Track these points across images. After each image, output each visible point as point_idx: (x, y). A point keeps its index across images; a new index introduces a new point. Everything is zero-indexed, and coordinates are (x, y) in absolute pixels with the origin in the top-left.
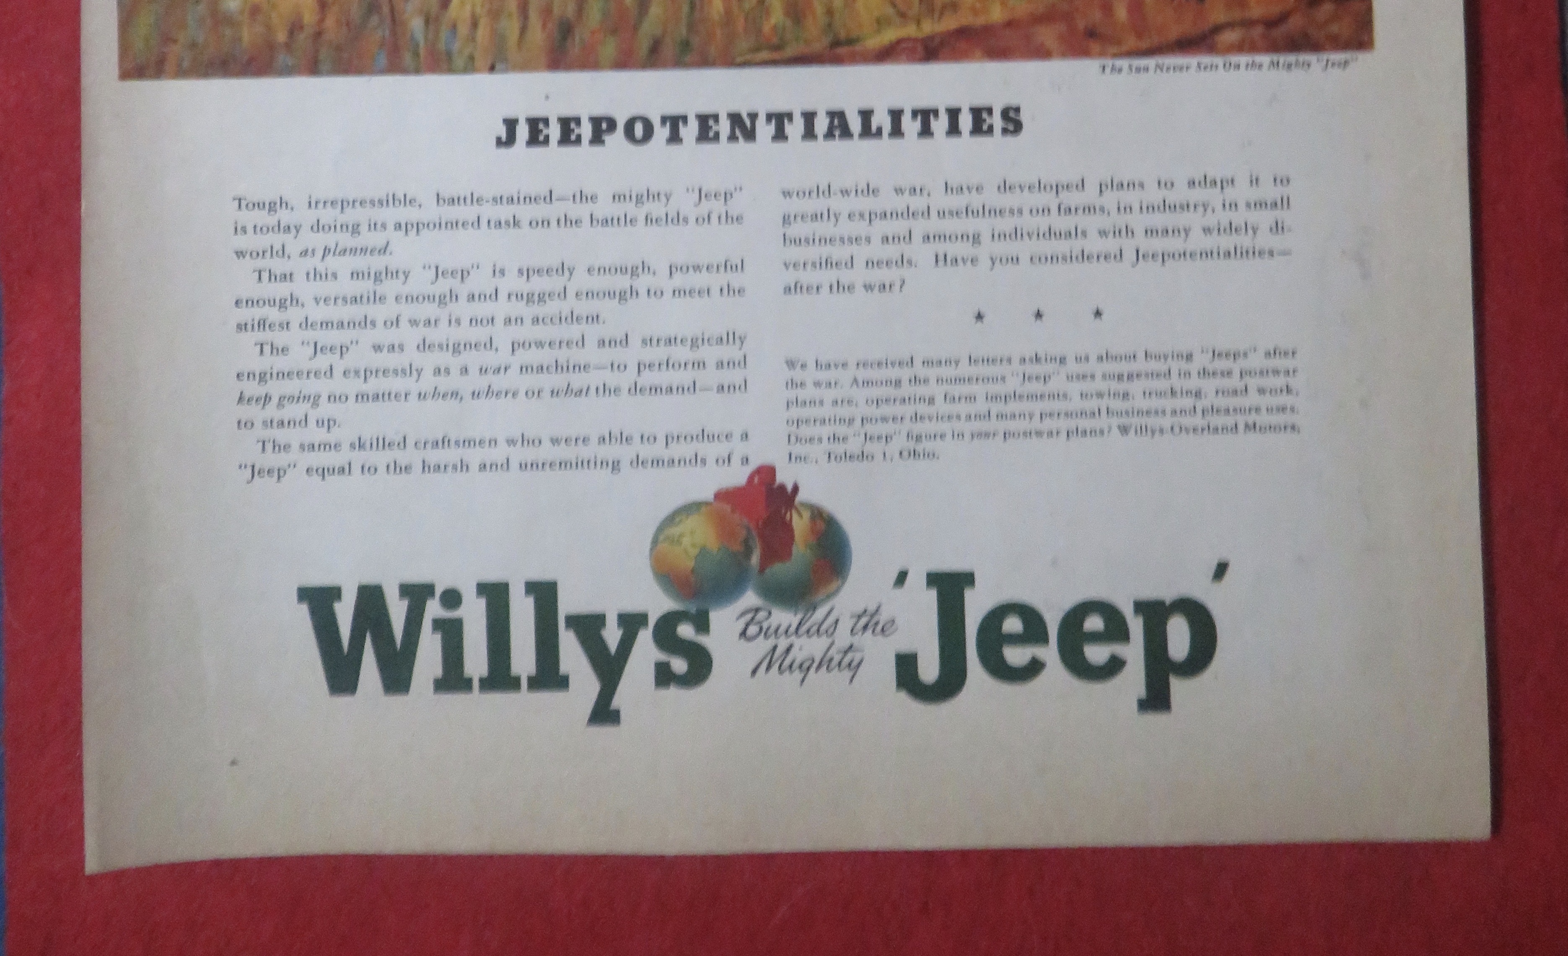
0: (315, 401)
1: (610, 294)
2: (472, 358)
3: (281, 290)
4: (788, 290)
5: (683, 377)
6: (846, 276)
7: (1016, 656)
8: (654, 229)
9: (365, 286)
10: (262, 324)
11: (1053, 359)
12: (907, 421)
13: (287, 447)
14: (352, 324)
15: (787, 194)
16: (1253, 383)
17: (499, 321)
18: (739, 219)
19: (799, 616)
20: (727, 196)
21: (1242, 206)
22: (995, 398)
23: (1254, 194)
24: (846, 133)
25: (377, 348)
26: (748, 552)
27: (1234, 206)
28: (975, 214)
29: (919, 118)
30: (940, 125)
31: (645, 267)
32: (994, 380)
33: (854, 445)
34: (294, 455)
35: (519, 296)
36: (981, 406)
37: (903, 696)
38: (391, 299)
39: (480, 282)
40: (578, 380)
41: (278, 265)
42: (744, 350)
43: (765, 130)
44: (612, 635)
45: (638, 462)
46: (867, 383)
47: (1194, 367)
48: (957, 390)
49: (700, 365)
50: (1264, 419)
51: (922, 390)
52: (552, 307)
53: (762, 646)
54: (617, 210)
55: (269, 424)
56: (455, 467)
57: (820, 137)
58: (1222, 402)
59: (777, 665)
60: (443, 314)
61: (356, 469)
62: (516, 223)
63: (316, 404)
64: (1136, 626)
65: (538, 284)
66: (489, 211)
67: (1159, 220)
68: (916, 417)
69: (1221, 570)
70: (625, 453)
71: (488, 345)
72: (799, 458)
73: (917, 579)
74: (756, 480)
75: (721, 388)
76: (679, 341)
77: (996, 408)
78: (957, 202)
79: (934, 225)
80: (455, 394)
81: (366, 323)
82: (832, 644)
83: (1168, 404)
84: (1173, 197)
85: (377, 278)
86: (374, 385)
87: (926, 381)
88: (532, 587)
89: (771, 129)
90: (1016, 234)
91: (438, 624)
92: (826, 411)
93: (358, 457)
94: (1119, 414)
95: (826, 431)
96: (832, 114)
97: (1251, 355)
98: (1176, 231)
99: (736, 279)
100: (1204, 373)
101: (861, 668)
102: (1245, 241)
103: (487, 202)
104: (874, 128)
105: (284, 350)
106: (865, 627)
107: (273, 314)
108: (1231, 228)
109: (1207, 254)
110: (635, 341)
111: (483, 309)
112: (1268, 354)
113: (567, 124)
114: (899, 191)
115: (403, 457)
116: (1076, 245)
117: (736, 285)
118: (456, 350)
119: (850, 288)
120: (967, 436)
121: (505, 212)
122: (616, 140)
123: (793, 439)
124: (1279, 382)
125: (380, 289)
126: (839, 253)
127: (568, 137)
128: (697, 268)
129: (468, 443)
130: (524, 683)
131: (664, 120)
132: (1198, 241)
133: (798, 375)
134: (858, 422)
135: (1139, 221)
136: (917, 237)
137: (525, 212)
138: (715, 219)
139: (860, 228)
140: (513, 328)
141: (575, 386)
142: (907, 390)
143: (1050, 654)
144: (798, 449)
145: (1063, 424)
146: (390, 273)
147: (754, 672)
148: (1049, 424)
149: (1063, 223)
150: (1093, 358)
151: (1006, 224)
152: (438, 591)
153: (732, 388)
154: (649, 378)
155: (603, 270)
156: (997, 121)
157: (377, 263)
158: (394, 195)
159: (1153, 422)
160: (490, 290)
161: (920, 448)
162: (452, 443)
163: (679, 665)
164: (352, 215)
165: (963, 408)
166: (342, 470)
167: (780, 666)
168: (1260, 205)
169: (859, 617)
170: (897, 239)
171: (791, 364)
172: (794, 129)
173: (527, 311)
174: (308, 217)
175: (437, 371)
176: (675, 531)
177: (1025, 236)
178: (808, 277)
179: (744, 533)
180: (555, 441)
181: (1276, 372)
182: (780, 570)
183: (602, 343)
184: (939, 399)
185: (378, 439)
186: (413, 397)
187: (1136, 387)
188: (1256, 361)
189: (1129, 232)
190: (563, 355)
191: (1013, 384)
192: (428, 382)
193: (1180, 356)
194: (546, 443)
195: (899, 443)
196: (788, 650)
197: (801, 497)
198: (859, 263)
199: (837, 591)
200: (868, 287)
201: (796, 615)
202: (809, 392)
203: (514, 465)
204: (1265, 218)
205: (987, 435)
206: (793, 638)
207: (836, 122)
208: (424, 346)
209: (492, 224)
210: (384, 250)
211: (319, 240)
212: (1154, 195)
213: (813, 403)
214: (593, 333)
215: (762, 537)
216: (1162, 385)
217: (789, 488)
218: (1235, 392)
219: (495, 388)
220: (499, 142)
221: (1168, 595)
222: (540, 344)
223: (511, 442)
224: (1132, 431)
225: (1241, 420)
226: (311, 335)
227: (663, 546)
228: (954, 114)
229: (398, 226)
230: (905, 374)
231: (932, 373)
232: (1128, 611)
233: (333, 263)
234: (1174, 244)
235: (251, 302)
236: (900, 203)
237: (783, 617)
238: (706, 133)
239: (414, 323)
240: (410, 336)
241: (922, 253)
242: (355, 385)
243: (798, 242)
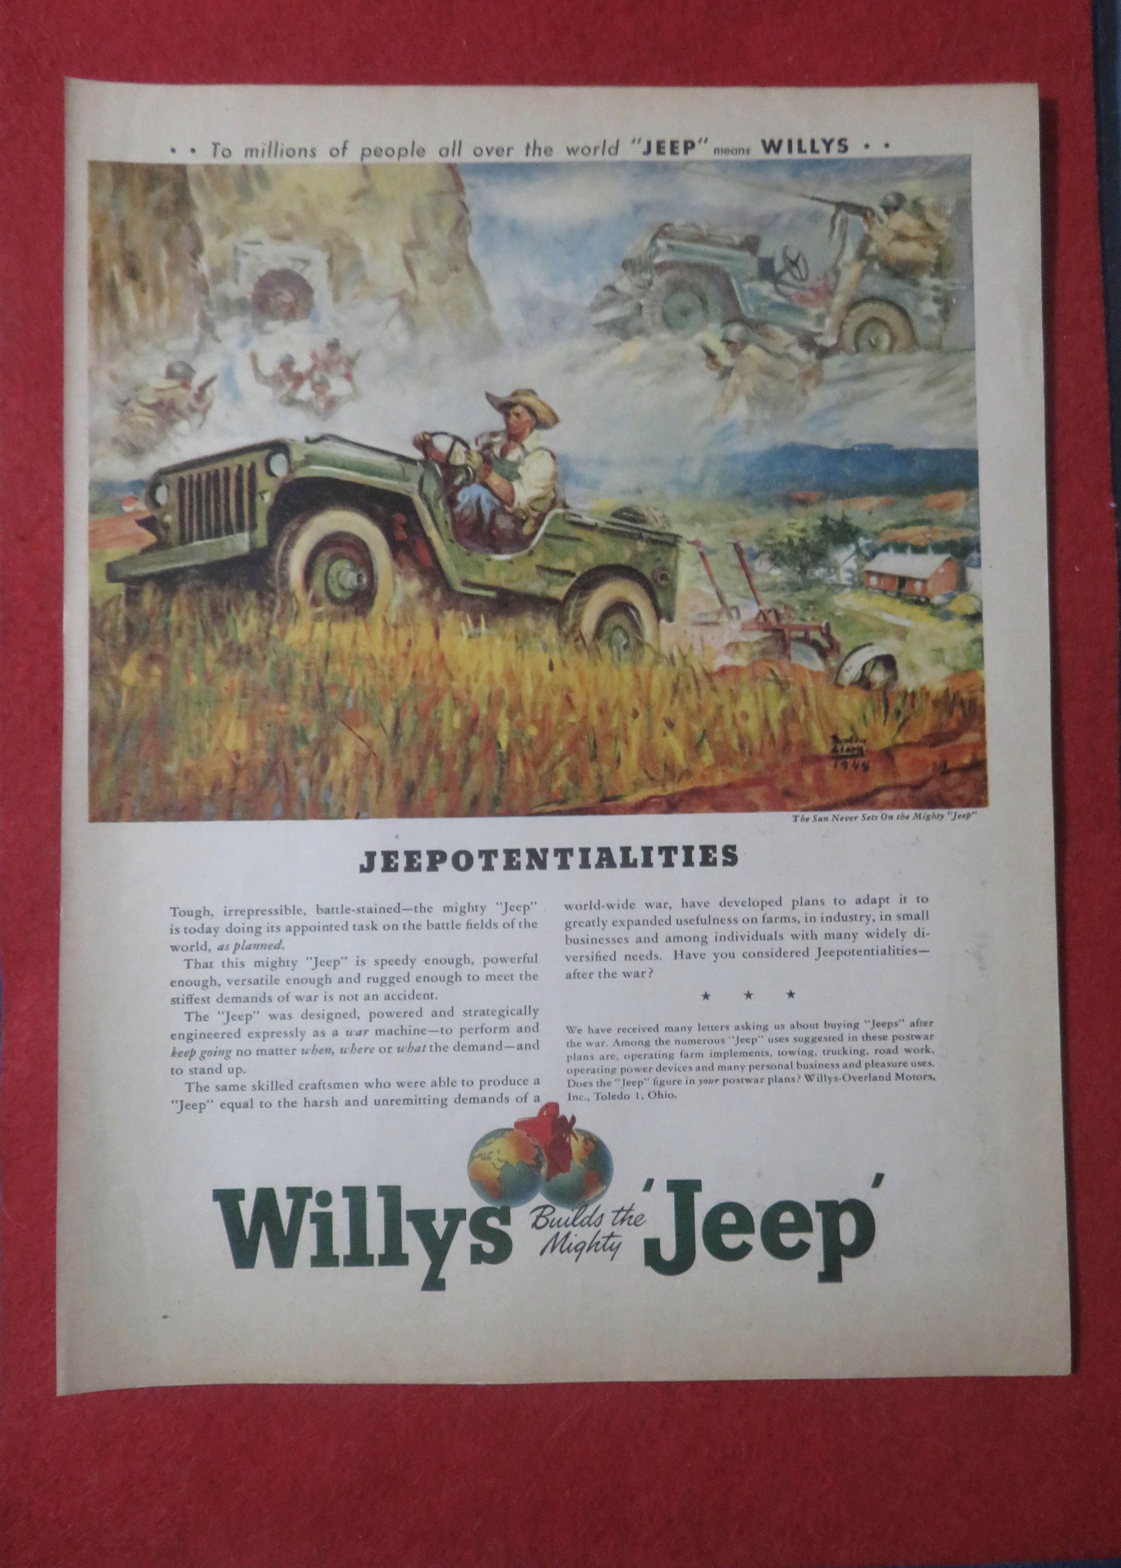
0: (227, 1055)
1: (441, 979)
2: (340, 1025)
3: (203, 974)
4: (569, 976)
5: (493, 1039)
6: (610, 966)
7: (731, 1241)
8: (473, 931)
9: (265, 972)
10: (190, 999)
11: (758, 1027)
12: (654, 1070)
13: (206, 1089)
14: (255, 999)
15: (569, 907)
16: (902, 1044)
17: (361, 998)
18: (534, 925)
19: (576, 1211)
20: (526, 908)
21: (894, 917)
22: (717, 1055)
23: (903, 909)
24: (612, 864)
25: (273, 1017)
26: (539, 1166)
27: (888, 917)
28: (704, 922)
29: (664, 853)
30: (678, 858)
31: (467, 959)
32: (716, 1042)
33: (615, 1089)
34: (212, 1094)
35: (375, 980)
36: (706, 1061)
37: (650, 1269)
38: (283, 981)
39: (348, 969)
40: (417, 1040)
41: (202, 956)
42: (537, 1020)
43: (553, 861)
44: (440, 1226)
45: (460, 1100)
46: (627, 1043)
47: (860, 1033)
48: (689, 1049)
49: (505, 1030)
50: (909, 1071)
51: (664, 1049)
52: (399, 988)
53: (548, 1233)
54: (447, 918)
55: (193, 1071)
56: (327, 1102)
57: (593, 866)
58: (881, 1058)
59: (559, 1247)
60: (320, 992)
61: (256, 1104)
62: (374, 928)
63: (228, 1057)
64: (817, 1219)
65: (390, 971)
66: (355, 919)
67: (836, 927)
68: (660, 1069)
69: (878, 1179)
70: (450, 1093)
71: (353, 1015)
72: (576, 1098)
73: (660, 1186)
74: (545, 1114)
75: (520, 1047)
76: (490, 1013)
77: (718, 1062)
78: (690, 913)
79: (674, 930)
80: (328, 1050)
81: (265, 998)
82: (599, 1231)
83: (841, 1059)
84: (845, 911)
85: (273, 967)
86: (271, 1043)
87: (667, 1042)
88: (383, 1191)
89: (558, 861)
90: (733, 937)
91: (314, 1217)
92: (596, 1064)
93: (259, 1096)
94: (806, 1067)
95: (595, 1078)
96: (601, 850)
97: (901, 1024)
98: (847, 936)
99: (532, 969)
100: (867, 1037)
101: (619, 1249)
102: (896, 942)
103: (353, 911)
104: (631, 861)
105: (205, 1018)
106: (623, 1220)
107: (198, 992)
108: (887, 934)
109: (869, 952)
110: (459, 1012)
111: (349, 989)
112: (913, 1025)
113: (412, 856)
114: (649, 905)
115: (290, 1096)
116: (775, 945)
117: (531, 972)
118: (330, 1019)
119: (614, 975)
120: (697, 1082)
121: (365, 919)
122: (446, 867)
123: (572, 1083)
124: (920, 1044)
125: (276, 974)
126: (606, 949)
127: (412, 866)
128: (504, 960)
129: (338, 1085)
130: (376, 1260)
131: (481, 853)
132: (863, 943)
133: (576, 1037)
134: (618, 1071)
135: (821, 928)
136: (661, 939)
137: (381, 919)
138: (516, 925)
139: (621, 932)
140: (371, 1002)
141: (415, 1045)
142: (654, 1049)
143: (755, 1239)
144: (575, 1091)
145: (766, 1074)
146: (283, 963)
147: (542, 1253)
148: (756, 1074)
149: (766, 929)
150: (787, 1027)
151: (725, 930)
152: (315, 1193)
153: (528, 1046)
154: (469, 1039)
155: (436, 961)
156: (719, 856)
157: (273, 955)
158: (286, 906)
159: (830, 1073)
160: (354, 975)
161: (662, 1090)
162: (326, 1086)
163: (488, 1247)
164: (255, 921)
165: (694, 1062)
166: (246, 1105)
167: (561, 1247)
168: (907, 917)
169: (619, 1212)
170: (647, 940)
171: (570, 1029)
172: (575, 860)
173: (382, 991)
174: (225, 921)
175: (316, 1034)
176: (485, 1150)
177: (739, 938)
178: (583, 967)
179: (536, 1151)
180: (400, 1084)
181: (918, 1037)
182: (562, 1178)
183: (435, 1014)
184: (677, 1055)
185: (272, 1082)
186: (298, 1053)
187: (818, 1047)
188: (904, 1029)
189: (814, 936)
190: (406, 1022)
191: (730, 1045)
192: (309, 1041)
193: (849, 1025)
194: (394, 1085)
195: (648, 1086)
196: (567, 1236)
197: (577, 1126)
198: (620, 957)
199: (603, 1192)
200: (626, 975)
201: (572, 1210)
202: (584, 1050)
203: (371, 1102)
204: (910, 926)
205: (711, 1082)
206: (571, 1228)
207: (604, 856)
208: (306, 1015)
209: (357, 928)
210: (278, 947)
211: (231, 939)
212: (831, 910)
213: (586, 1057)
214: (429, 1006)
215: (548, 1154)
216: (837, 1046)
217: (569, 1119)
218: (889, 1052)
219: (357, 1046)
220: (363, 869)
221: (841, 1198)
222: (390, 1015)
223: (368, 1085)
224: (815, 1079)
225: (893, 1071)
226: (225, 1007)
227: (477, 1160)
228: (688, 850)
229: (289, 929)
230: (653, 1036)
231: (672, 1036)
232: (811, 1208)
233: (242, 955)
234: (845, 945)
235: (182, 983)
236: (649, 914)
237: (564, 1213)
238: (511, 864)
239: (299, 998)
240: (295, 1008)
241: (665, 950)
242: (256, 1044)
243: (575, 941)
